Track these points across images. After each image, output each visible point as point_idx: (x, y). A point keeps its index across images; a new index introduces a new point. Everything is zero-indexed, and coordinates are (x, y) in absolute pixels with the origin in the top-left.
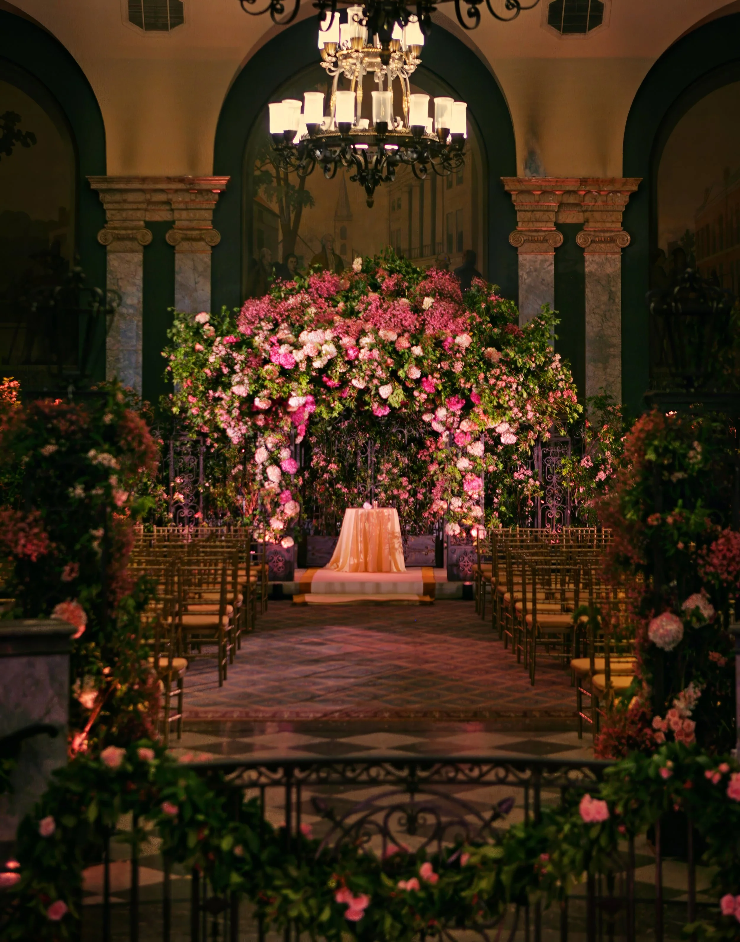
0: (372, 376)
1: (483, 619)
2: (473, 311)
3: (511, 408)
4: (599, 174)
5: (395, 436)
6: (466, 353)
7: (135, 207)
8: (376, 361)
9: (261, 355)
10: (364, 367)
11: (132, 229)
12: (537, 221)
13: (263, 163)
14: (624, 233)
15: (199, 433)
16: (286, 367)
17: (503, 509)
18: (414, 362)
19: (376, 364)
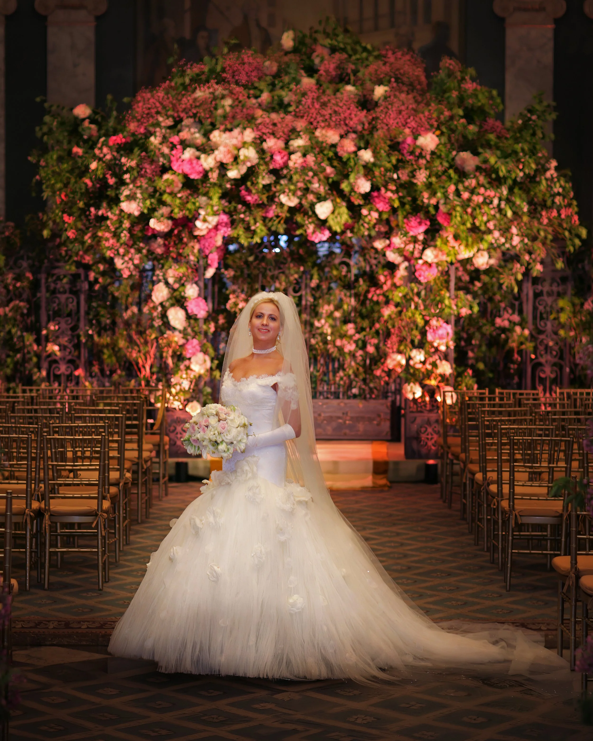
0: (307, 190)
1: (450, 507)
2: (440, 102)
3: (489, 232)
5: (337, 269)
6: (432, 158)
8: (311, 170)
9: (158, 161)
10: (295, 178)
15: (79, 264)
16: (192, 177)
17: (481, 366)
18: (362, 171)
19: (311, 174)
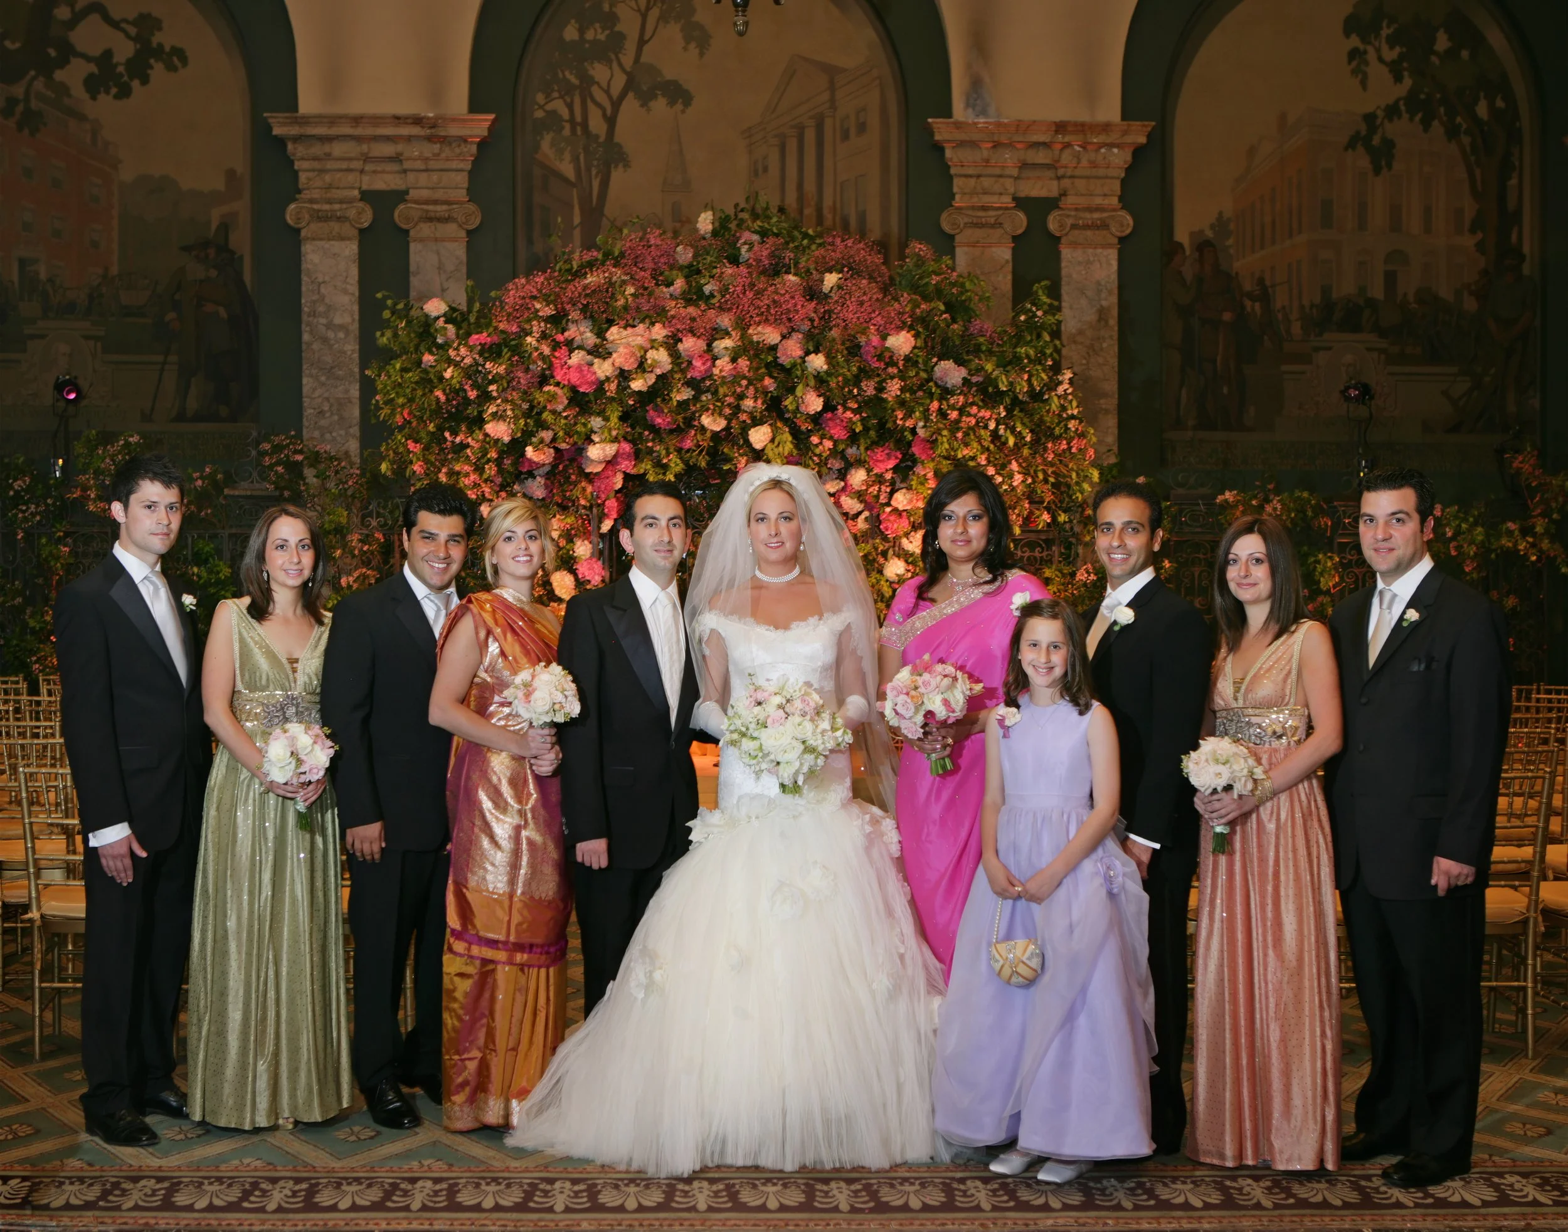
0: (738, 407)
2: (914, 292)
4: (1082, 115)
6: (906, 365)
7: (344, 165)
8: (744, 377)
9: (536, 366)
10: (721, 391)
11: (341, 202)
12: (986, 193)
13: (549, 98)
14: (1123, 213)
16: (582, 389)
18: (812, 382)
19: (744, 382)
